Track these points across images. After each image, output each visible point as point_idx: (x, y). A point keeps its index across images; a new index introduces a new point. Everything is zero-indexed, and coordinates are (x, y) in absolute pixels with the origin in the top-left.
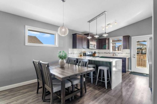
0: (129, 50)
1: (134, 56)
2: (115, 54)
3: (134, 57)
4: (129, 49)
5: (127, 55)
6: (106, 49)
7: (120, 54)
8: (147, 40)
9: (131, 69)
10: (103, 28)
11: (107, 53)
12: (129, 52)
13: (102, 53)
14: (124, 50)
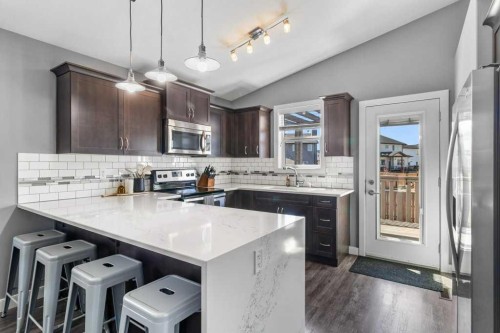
0: (351, 159)
1: (370, 187)
2: (293, 179)
3: (371, 193)
4: (350, 155)
5: (341, 180)
6: (258, 156)
7: (313, 179)
8: (421, 115)
9: (358, 246)
10: (233, 51)
11: (264, 174)
12: (351, 171)
13: (246, 173)
14: (329, 158)
